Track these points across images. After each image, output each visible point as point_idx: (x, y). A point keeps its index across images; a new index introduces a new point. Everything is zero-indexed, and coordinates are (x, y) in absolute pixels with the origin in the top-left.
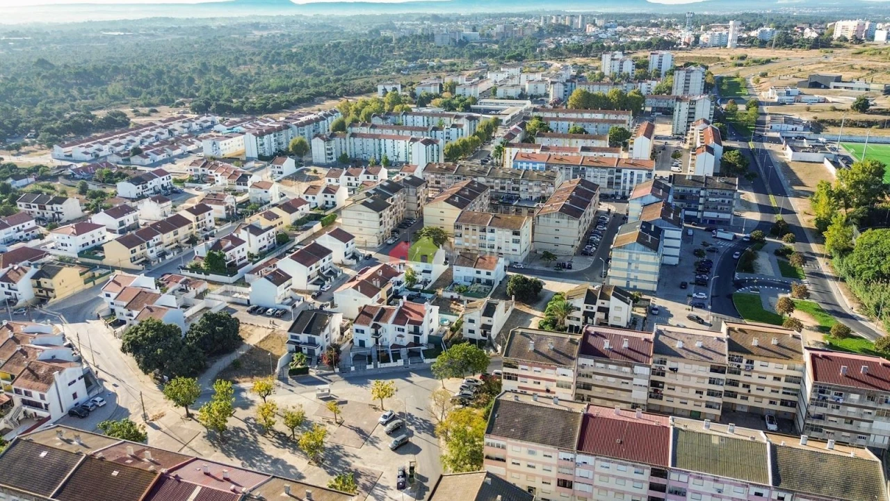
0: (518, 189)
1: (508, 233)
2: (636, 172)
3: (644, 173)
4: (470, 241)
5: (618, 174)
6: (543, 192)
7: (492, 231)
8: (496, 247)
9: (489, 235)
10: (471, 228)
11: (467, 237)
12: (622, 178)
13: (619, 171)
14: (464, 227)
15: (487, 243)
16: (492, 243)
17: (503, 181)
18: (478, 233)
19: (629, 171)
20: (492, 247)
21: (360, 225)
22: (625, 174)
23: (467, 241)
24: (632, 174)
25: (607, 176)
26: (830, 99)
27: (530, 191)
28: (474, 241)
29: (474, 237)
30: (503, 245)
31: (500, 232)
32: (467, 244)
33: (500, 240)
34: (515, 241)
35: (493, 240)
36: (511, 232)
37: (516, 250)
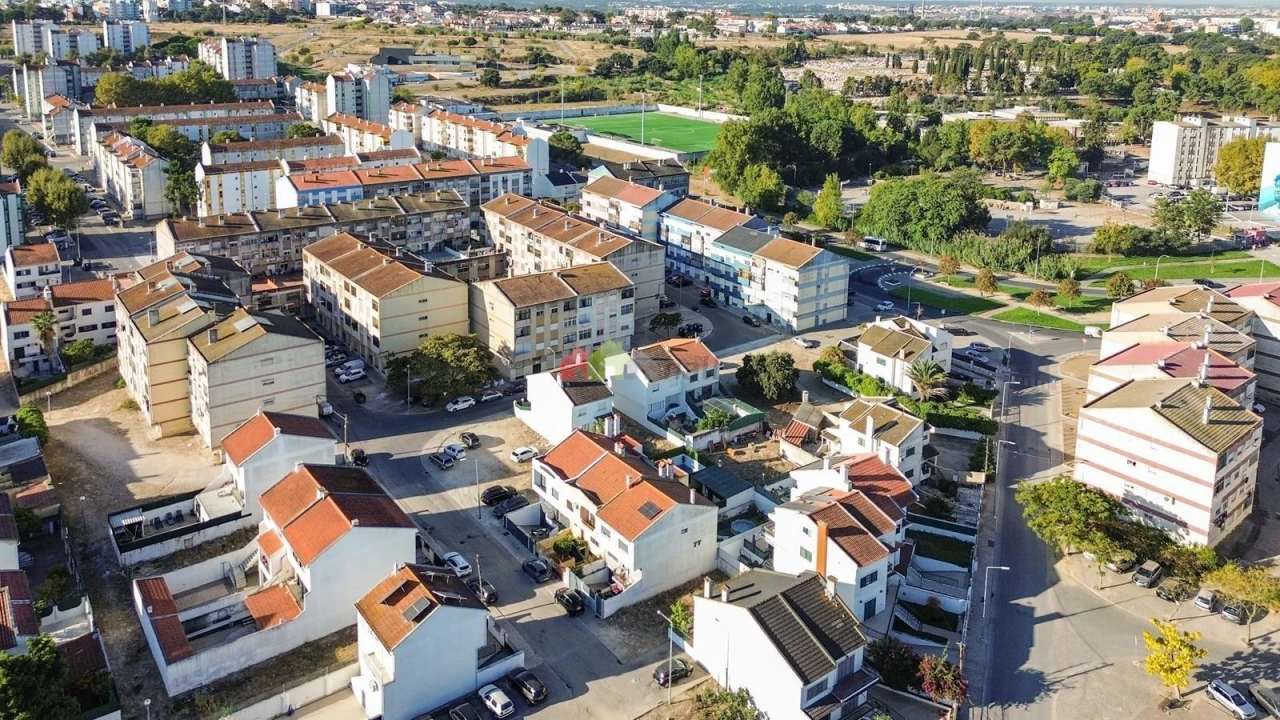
0: (403, 236)
1: (614, 297)
2: (510, 177)
3: (522, 175)
4: (547, 337)
5: (484, 185)
6: (450, 231)
7: (584, 304)
8: (594, 334)
9: (581, 312)
10: (547, 309)
11: (540, 330)
12: (492, 190)
13: (485, 179)
14: (534, 312)
15: (579, 329)
16: (586, 327)
17: (371, 226)
18: (563, 315)
19: (500, 177)
20: (587, 335)
21: (269, 389)
22: (495, 183)
23: (540, 338)
24: (505, 181)
25: (469, 190)
26: (436, 75)
27: (427, 234)
28: (554, 335)
29: (554, 327)
30: (607, 326)
31: (601, 301)
32: (540, 346)
33: (601, 317)
34: (626, 310)
35: (588, 321)
36: (619, 295)
37: (627, 327)
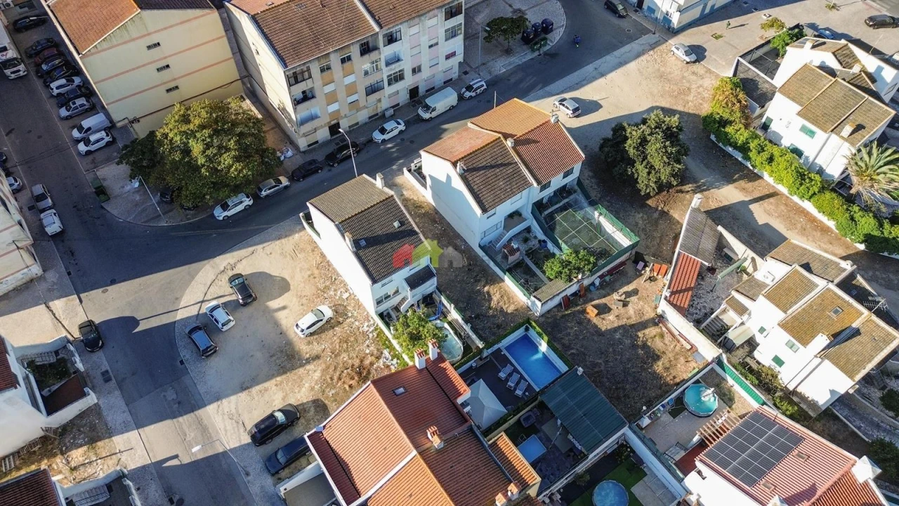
1: (434, 21)
4: (341, 94)
7: (391, 39)
8: (407, 73)
9: (387, 51)
10: (335, 60)
11: (329, 89)
14: (315, 69)
15: (386, 72)
16: (395, 68)
18: (359, 62)
20: (399, 77)
23: (332, 98)
28: (351, 89)
29: (350, 79)
30: (425, 61)
31: (414, 30)
32: (333, 107)
33: (415, 51)
34: (451, 34)
35: (399, 60)
36: (441, 15)
37: (453, 54)
